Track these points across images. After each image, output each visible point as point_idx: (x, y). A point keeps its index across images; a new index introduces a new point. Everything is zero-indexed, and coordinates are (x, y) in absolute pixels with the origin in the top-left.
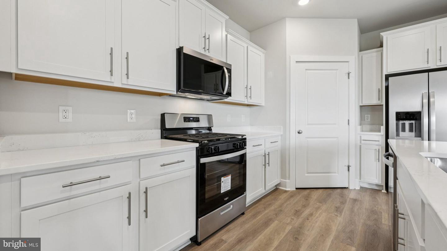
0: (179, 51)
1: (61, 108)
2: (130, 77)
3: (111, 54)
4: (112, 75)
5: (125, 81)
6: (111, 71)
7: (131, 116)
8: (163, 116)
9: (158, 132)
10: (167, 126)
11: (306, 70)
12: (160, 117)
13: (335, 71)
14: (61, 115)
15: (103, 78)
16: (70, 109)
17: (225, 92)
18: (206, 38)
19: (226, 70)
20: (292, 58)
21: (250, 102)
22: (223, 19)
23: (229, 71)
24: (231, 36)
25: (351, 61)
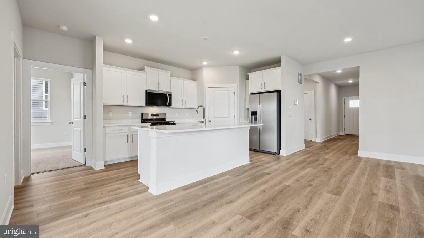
0: (146, 91)
1: (109, 112)
2: (129, 102)
3: (123, 96)
4: (123, 102)
5: (127, 104)
6: (123, 101)
7: (130, 114)
8: (142, 114)
9: (140, 120)
10: (143, 118)
11: (214, 91)
12: (141, 115)
13: (228, 92)
14: (109, 114)
15: (121, 103)
16: (111, 112)
17: (168, 104)
18: (159, 84)
19: (168, 95)
20: (206, 86)
21: (185, 107)
22: (168, 73)
23: (170, 95)
24: (173, 79)
25: (236, 87)
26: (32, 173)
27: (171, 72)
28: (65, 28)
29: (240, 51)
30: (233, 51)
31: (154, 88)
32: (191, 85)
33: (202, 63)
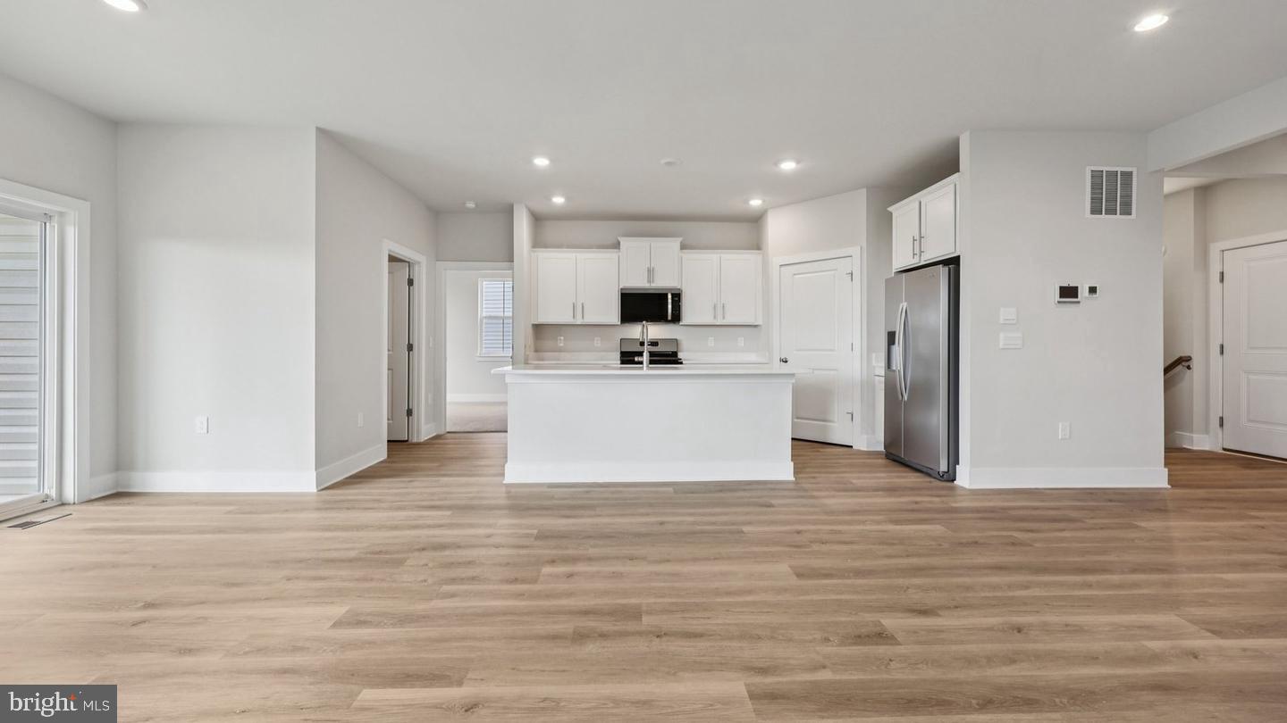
0: (622, 291)
1: (558, 338)
8: (621, 340)
9: (618, 354)
10: (625, 352)
11: (794, 274)
12: (618, 343)
13: (833, 272)
14: (558, 343)
16: (562, 337)
17: (669, 318)
18: (650, 272)
19: (670, 296)
20: (776, 260)
21: (724, 322)
22: (675, 244)
23: (677, 297)
24: (689, 256)
25: (855, 255)
26: (448, 430)
27: (681, 239)
28: (471, 205)
29: (798, 162)
30: (776, 164)
31: (639, 282)
32: (738, 262)
33: (747, 202)
